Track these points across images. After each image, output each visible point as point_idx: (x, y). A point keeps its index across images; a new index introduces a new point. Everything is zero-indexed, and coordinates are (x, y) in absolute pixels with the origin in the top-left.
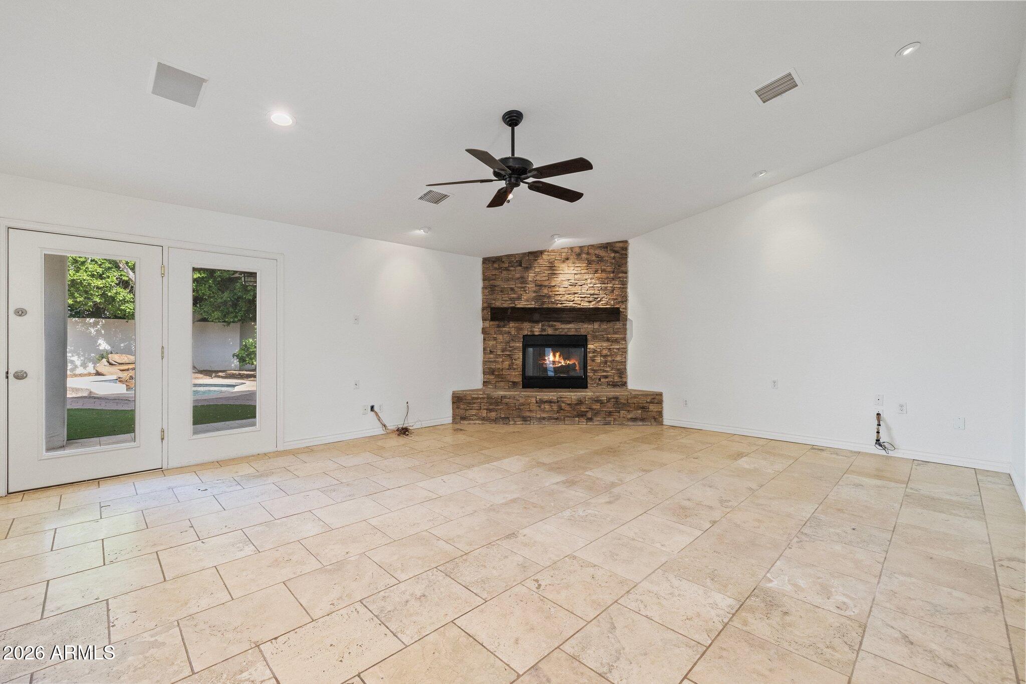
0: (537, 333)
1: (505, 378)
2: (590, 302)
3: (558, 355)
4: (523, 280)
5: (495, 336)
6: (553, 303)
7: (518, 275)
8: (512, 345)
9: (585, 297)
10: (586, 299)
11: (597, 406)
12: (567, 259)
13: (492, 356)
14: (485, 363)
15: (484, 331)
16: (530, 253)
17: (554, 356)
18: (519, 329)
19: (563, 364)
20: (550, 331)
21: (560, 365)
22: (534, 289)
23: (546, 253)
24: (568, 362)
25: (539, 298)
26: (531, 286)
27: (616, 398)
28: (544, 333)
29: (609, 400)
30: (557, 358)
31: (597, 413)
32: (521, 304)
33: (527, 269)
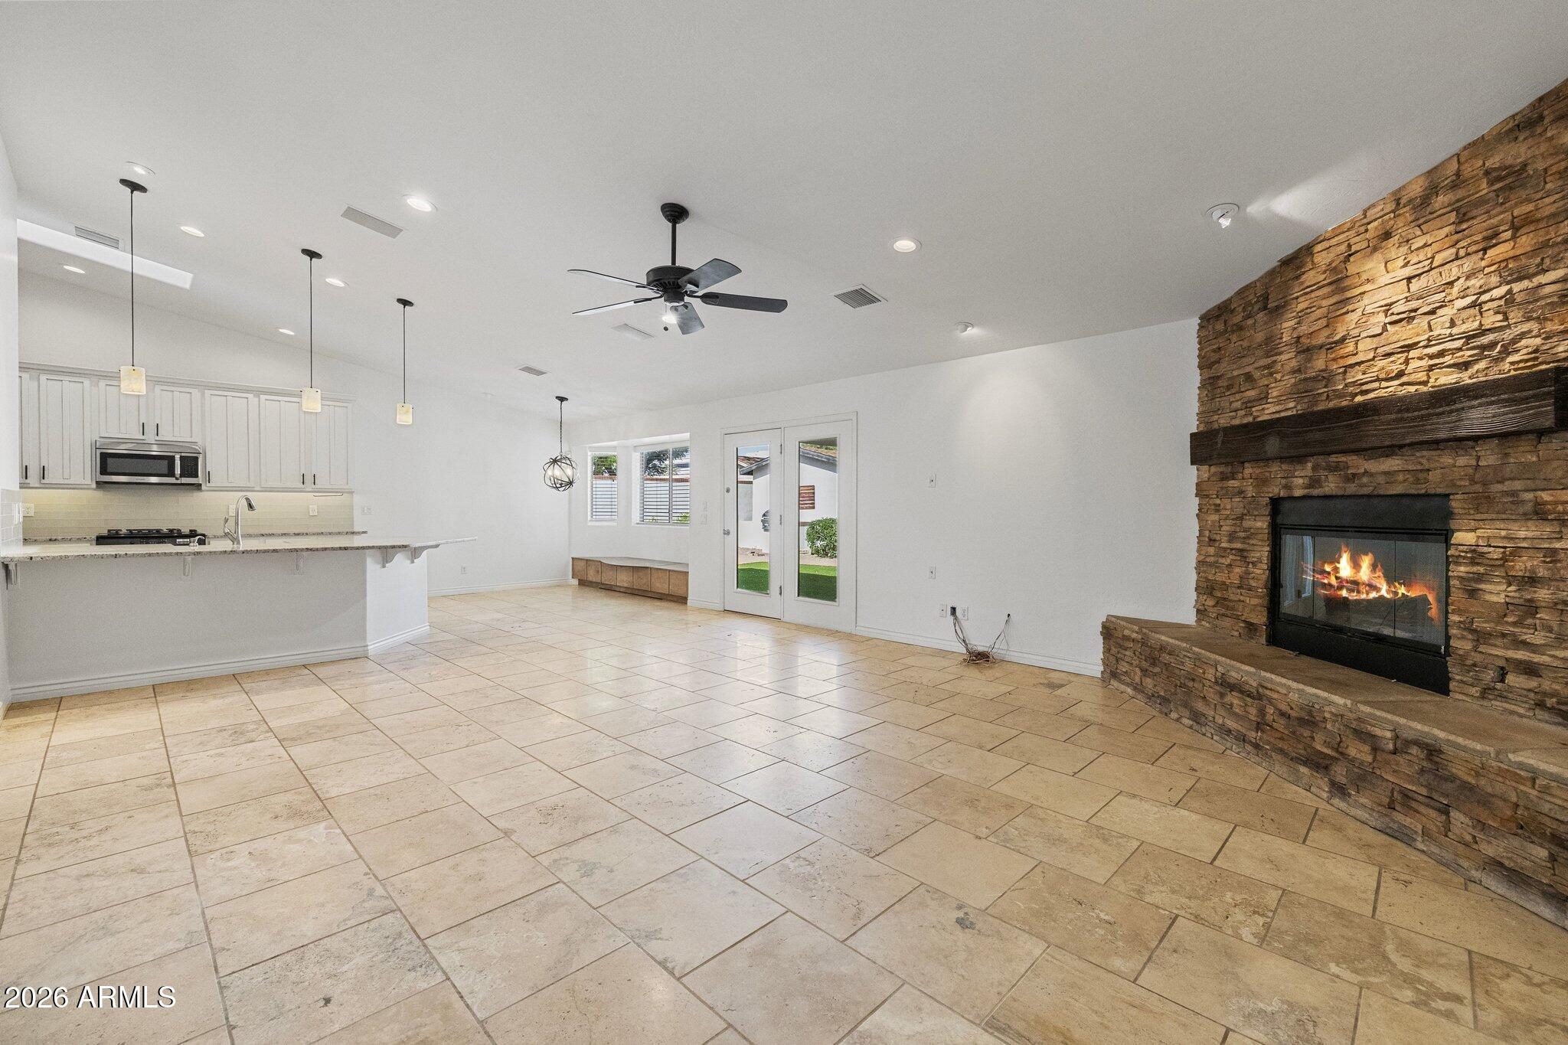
0: (1298, 493)
1: (1233, 609)
2: (1465, 366)
3: (1366, 562)
4: (1270, 346)
5: (1218, 501)
6: (1340, 395)
7: (1260, 337)
8: (1247, 524)
9: (1441, 354)
10: (1448, 359)
11: (1359, 751)
12: (1387, 235)
13: (1212, 550)
14: (1201, 564)
15: (1201, 491)
16: (1286, 262)
17: (1356, 565)
18: (1262, 482)
19: (1384, 592)
20: (1331, 485)
21: (1373, 595)
22: (1294, 363)
23: (1319, 247)
24: (1402, 590)
25: (1304, 388)
26: (1287, 358)
27: (1432, 751)
28: (1316, 492)
29: (1402, 745)
30: (1365, 574)
31: (1363, 778)
32: (1268, 412)
33: (1277, 312)
